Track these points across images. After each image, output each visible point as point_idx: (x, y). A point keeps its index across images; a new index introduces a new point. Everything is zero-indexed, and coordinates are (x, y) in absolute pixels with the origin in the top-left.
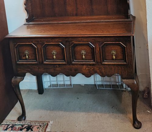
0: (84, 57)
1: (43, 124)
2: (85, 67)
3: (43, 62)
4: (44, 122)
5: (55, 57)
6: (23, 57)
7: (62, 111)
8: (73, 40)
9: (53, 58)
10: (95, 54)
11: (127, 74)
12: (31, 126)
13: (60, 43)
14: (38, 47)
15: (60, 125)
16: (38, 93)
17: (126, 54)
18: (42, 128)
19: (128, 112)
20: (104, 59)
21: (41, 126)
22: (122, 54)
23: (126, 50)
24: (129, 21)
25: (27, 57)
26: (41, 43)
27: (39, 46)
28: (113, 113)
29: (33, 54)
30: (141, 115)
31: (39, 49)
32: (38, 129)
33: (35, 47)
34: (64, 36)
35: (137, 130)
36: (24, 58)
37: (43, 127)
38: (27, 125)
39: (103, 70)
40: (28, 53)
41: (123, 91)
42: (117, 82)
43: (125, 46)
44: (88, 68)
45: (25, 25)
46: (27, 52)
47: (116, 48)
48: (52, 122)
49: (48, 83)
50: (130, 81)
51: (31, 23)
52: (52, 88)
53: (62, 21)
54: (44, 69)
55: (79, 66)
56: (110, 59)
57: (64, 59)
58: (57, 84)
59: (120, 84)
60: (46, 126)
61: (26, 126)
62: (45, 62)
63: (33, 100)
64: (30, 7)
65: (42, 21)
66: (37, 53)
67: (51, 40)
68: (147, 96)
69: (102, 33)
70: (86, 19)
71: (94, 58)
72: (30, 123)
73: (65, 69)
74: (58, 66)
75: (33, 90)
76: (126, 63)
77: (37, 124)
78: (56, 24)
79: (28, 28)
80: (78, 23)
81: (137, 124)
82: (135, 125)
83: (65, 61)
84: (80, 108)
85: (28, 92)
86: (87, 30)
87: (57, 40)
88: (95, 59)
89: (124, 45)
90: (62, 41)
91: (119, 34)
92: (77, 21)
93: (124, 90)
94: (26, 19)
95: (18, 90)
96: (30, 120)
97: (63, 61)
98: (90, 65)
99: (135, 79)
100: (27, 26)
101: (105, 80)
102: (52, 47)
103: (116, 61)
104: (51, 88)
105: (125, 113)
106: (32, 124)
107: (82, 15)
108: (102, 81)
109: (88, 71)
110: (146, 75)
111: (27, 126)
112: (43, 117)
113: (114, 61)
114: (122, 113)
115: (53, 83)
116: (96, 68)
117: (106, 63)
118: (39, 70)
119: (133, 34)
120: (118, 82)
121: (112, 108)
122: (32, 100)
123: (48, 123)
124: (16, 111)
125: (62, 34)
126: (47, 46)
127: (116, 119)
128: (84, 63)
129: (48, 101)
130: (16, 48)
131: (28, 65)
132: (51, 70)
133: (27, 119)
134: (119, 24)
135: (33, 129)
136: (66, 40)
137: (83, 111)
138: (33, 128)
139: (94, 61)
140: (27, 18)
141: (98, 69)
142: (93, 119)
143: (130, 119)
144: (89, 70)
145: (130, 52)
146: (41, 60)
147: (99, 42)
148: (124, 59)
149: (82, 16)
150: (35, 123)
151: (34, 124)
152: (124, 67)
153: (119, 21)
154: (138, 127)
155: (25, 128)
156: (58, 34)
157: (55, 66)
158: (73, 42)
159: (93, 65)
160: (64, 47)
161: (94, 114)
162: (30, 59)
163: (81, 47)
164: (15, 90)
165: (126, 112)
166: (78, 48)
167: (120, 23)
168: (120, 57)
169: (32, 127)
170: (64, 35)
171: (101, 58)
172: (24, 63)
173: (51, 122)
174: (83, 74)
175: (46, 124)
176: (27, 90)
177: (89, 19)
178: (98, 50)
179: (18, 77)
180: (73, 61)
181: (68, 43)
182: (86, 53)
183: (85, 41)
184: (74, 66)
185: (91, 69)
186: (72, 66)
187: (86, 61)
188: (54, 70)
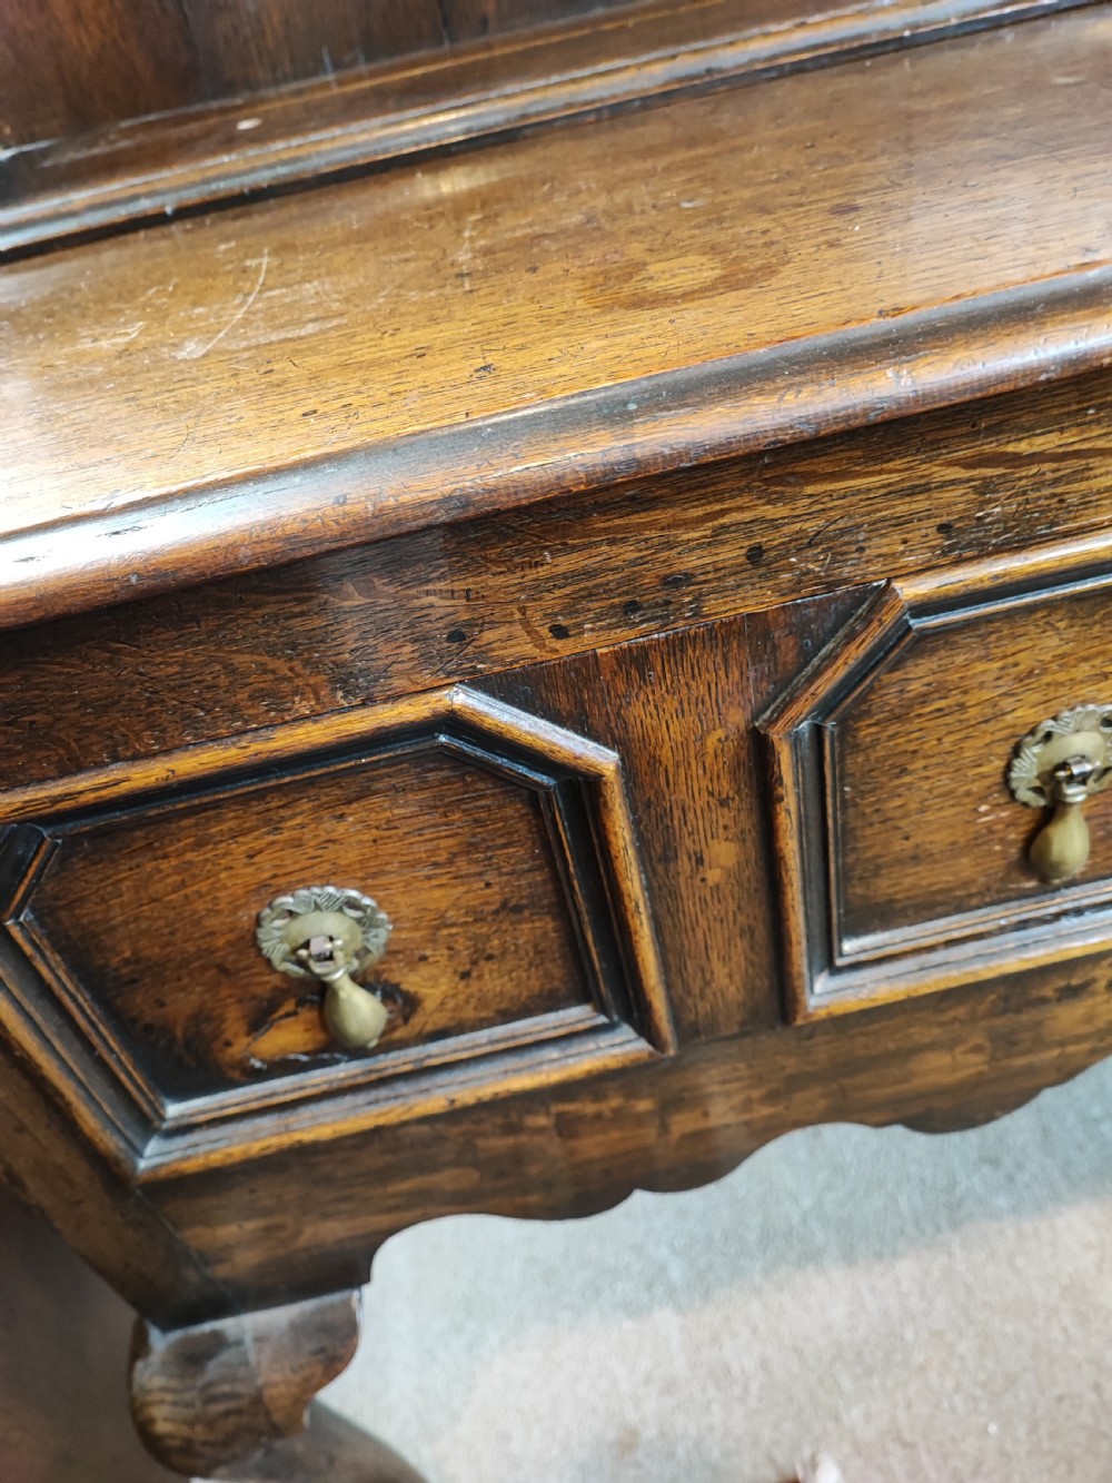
36: (281, 1042)
40: (366, 923)
54: (770, 1096)
66: (633, 884)
118: (684, 1123)
146: (726, 980)
162: (426, 1020)
179: (227, 1325)
188: (1006, 1041)
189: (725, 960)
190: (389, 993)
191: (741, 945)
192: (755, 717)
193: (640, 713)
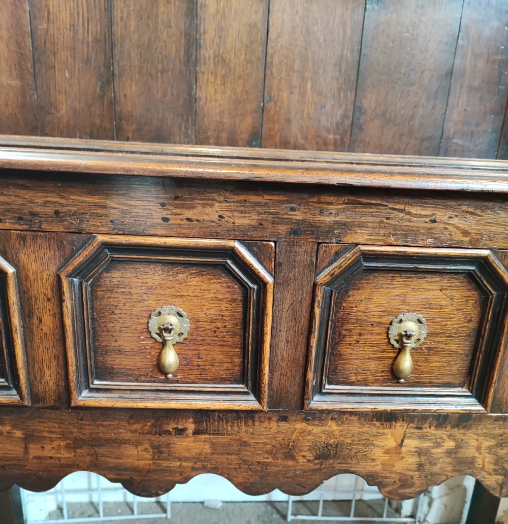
0: (407, 362)
2: (397, 430)
5: (171, 357)
8: (361, 225)
9: (159, 368)
26: (56, 238)
31: (41, 288)
44: (416, 443)
54: (68, 447)
55: (355, 427)
62: (85, 398)
66: (16, 321)
73: (246, 444)
74: (191, 426)
97: (241, 387)
98: (441, 420)
118: (35, 450)
132: (131, 451)
136: (298, 216)
139: (479, 394)
144: (419, 452)
146: (49, 378)
157: (170, 428)
158: (350, 239)
159: (464, 420)
160: (269, 279)
180: (319, 390)
181: (304, 251)
182: (430, 334)
183: (459, 236)
184: (317, 430)
185: (438, 445)
186: (300, 426)
187: (418, 390)
188: (158, 450)
189: (49, 368)
191: (54, 363)
192: (59, 270)
193: (23, 257)
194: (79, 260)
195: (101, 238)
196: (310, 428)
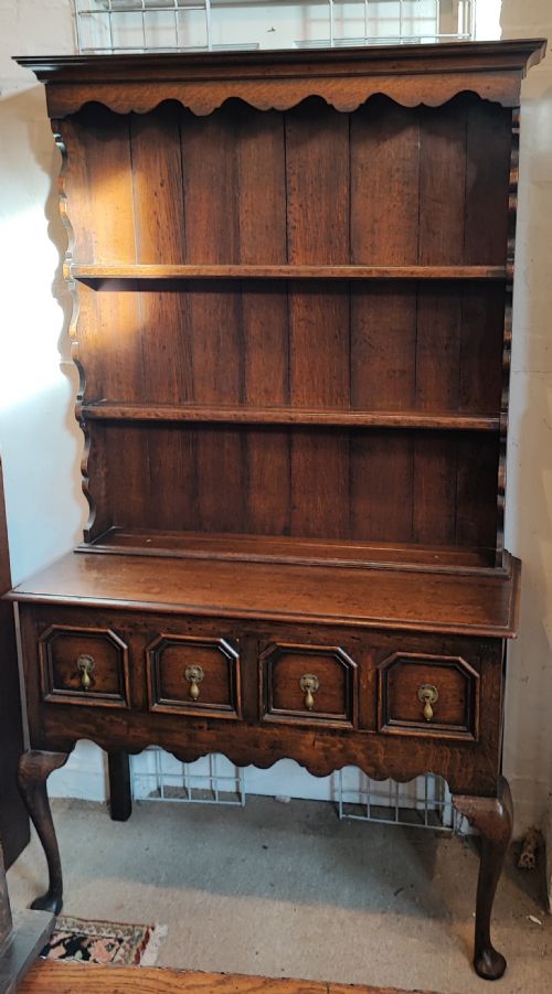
0: (310, 699)
1: (131, 933)
2: (311, 736)
3: (147, 704)
4: (133, 926)
5: (195, 690)
6: (69, 676)
7: (203, 889)
8: (276, 634)
9: (190, 694)
10: (355, 691)
11: (470, 777)
12: (84, 939)
13: (222, 641)
14: (134, 646)
15: (196, 943)
16: (107, 817)
17: (478, 705)
18: (124, 947)
19: (454, 915)
20: (389, 714)
21: (121, 941)
22: (461, 701)
23: (478, 690)
24: (497, 577)
25: (87, 679)
26: (145, 635)
27: (139, 645)
28: (398, 912)
29: (112, 670)
30: (506, 930)
31: (138, 656)
32: (109, 951)
33: (120, 646)
34: (240, 614)
35: (487, 982)
36: (74, 682)
37: (131, 946)
38: (67, 932)
39: (381, 757)
40: (92, 664)
41: (439, 834)
42: (421, 801)
43: (477, 675)
44: (321, 744)
45: (77, 555)
46: (87, 663)
47: (441, 679)
48: (165, 927)
49: (148, 780)
50: (479, 805)
51: (101, 548)
52: (162, 799)
53: (230, 550)
54: (148, 732)
55: (288, 732)
56: (413, 717)
57: (232, 700)
58: (185, 789)
59: (431, 807)
60: (139, 944)
61: (61, 936)
62: (156, 707)
63: (88, 840)
64: (103, 485)
65: (150, 545)
66: (127, 669)
67: (188, 626)
68: (531, 860)
69: (391, 615)
70: (325, 554)
71: (348, 710)
72: (81, 927)
73: (233, 737)
74: (205, 725)
75: (91, 802)
76: (473, 735)
77: (105, 934)
78: (205, 563)
79: (90, 565)
80: (295, 565)
81: (487, 962)
82: (479, 966)
83: (236, 709)
84: (272, 885)
85: (70, 808)
86: (330, 597)
87: (210, 626)
88: (355, 710)
89: (473, 671)
90: (232, 632)
91: (459, 627)
92: (291, 559)
93: (442, 832)
94: (85, 531)
95: (41, 802)
96: (77, 916)
97: (229, 707)
98: (333, 732)
99: (501, 799)
100: (87, 560)
101: (372, 788)
102: (188, 652)
103: (435, 726)
104: (159, 799)
105: (444, 916)
106: (87, 932)
107: (308, 535)
108: (360, 791)
109: (322, 753)
110: (537, 783)
111: (67, 936)
112: (130, 909)
113: (429, 726)
114: (434, 917)
115: (168, 782)
116: (356, 747)
117: (395, 731)
118: (132, 732)
119: (512, 630)
120: (425, 801)
121: (395, 894)
122: (85, 839)
123: (150, 930)
124: (23, 877)
125: (234, 605)
126: (168, 646)
127: (411, 936)
128: (308, 722)
129: (147, 849)
130: (46, 640)
131: (88, 711)
132: (177, 736)
133: (66, 910)
134: (459, 583)
135: (90, 950)
136: (247, 629)
137: (282, 899)
138: (89, 946)
139: (350, 719)
140: (89, 526)
141: (362, 751)
142: (320, 931)
143: (464, 941)
144: (324, 749)
145: (494, 696)
146: (140, 696)
147: (377, 648)
148: (467, 720)
149: (307, 537)
150: (98, 930)
151: (95, 933)
152: (463, 750)
153: (457, 574)
154: (493, 974)
155: (58, 944)
156: (217, 604)
157: (195, 726)
158: (272, 640)
159: (344, 732)
160: (237, 655)
161: (323, 912)
162: (96, 688)
163: (302, 663)
164: (29, 799)
165: (448, 915)
166: (291, 666)
167: (462, 579)
168: (454, 713)
169: (85, 944)
170: (241, 611)
171: (380, 708)
172: (74, 701)
173: (161, 930)
174: (302, 763)
175: (140, 935)
176: (64, 800)
177: (336, 555)
178: (370, 678)
179: (43, 752)
180: (268, 711)
181: (252, 644)
182: (321, 685)
183: (322, 640)
184: (269, 732)
185: (334, 746)
186: (260, 729)
187: (319, 715)
188: (190, 737)
189: (139, 692)
190: (91, 679)
191: (142, 690)
192: (145, 648)
193: (131, 642)
194: (153, 645)
195: (163, 635)
196: (265, 731)
